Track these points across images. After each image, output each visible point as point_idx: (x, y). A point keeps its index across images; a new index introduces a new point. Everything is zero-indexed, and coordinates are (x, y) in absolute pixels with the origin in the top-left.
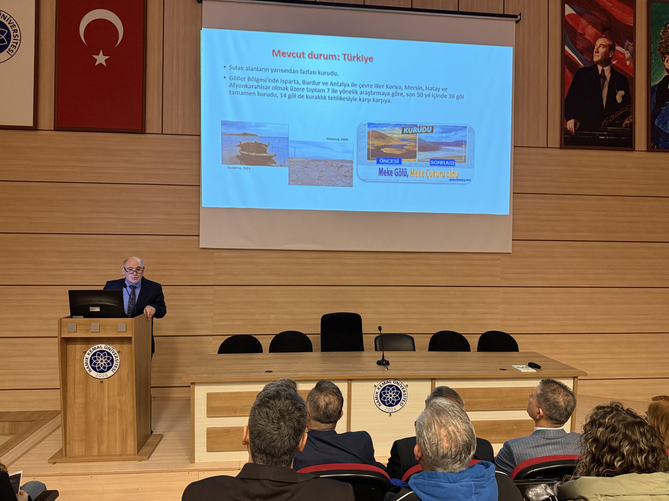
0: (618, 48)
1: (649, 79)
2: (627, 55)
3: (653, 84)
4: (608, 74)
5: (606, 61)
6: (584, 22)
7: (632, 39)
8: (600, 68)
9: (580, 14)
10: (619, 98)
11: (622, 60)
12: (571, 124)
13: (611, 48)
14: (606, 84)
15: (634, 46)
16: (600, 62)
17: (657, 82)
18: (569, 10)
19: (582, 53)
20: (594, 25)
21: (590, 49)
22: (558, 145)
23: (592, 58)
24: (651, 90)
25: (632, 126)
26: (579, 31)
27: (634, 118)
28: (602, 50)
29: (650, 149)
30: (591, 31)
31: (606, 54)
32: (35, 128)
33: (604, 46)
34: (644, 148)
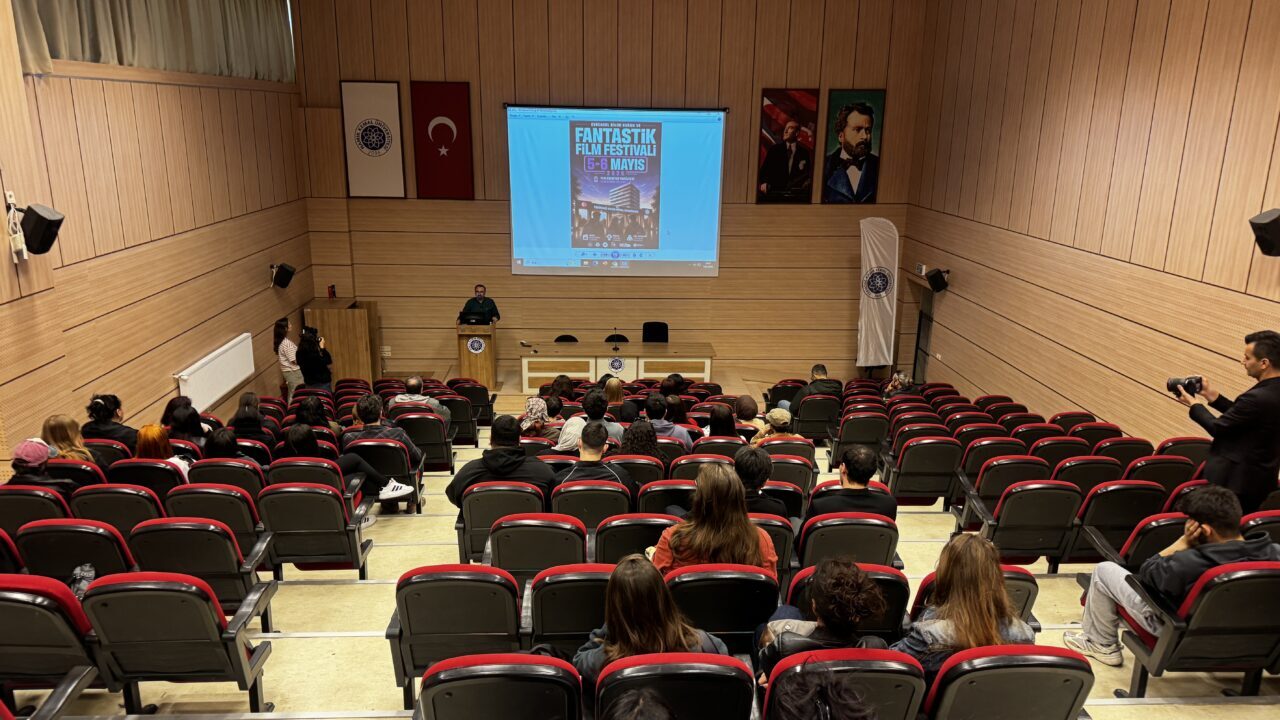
0: (803, 128)
1: (826, 151)
2: (810, 133)
3: (828, 154)
4: (794, 149)
5: (793, 139)
6: (777, 110)
7: (815, 122)
8: (788, 144)
9: (775, 105)
10: (801, 166)
11: (806, 137)
12: (764, 187)
13: (797, 129)
14: (792, 156)
15: (816, 127)
16: (788, 140)
17: (831, 153)
18: (767, 102)
19: (775, 134)
20: (785, 113)
21: (782, 129)
22: (754, 201)
23: (782, 137)
24: (826, 159)
25: (810, 186)
26: (774, 117)
27: (812, 181)
28: (790, 131)
29: (823, 202)
30: (783, 116)
31: (793, 133)
32: (405, 198)
33: (792, 127)
34: (819, 201)
